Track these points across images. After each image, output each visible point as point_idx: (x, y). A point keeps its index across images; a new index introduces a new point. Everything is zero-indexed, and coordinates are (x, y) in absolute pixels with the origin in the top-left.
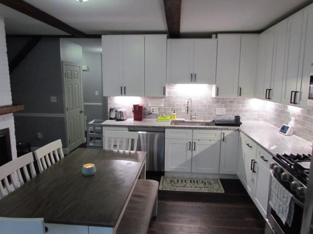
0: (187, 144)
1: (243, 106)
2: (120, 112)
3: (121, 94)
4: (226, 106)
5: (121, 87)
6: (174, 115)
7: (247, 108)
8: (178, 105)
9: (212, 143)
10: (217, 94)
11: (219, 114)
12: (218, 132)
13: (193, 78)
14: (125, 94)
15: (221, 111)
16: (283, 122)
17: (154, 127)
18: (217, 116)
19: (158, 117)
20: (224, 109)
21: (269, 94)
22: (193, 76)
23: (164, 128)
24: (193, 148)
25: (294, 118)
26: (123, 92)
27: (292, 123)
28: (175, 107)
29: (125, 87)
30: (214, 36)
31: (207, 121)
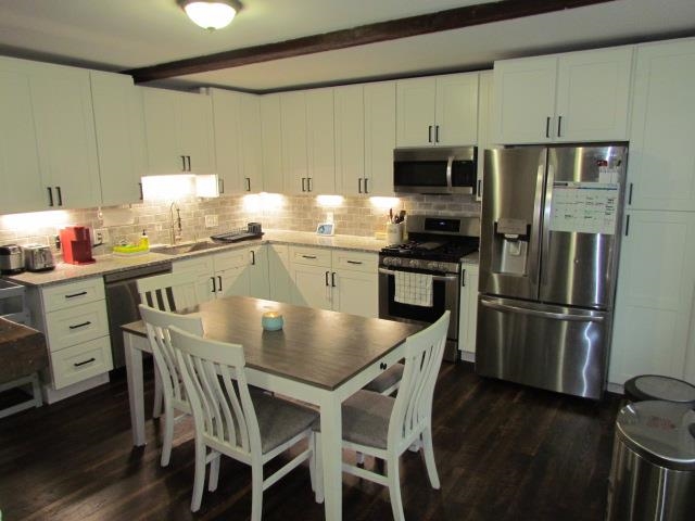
0: (207, 283)
1: (238, 208)
2: (41, 250)
3: (52, 205)
4: (217, 211)
5: (50, 189)
6: (146, 239)
7: (243, 211)
8: (144, 218)
9: (240, 271)
10: (222, 192)
11: (212, 226)
12: (245, 252)
13: (186, 165)
14: (60, 204)
15: (211, 221)
16: (310, 222)
17: (153, 265)
18: (210, 228)
19: (111, 250)
20: (216, 217)
21: (307, 185)
22: (186, 159)
23: (169, 262)
24: (218, 287)
25: (332, 214)
26: (54, 199)
27: (330, 221)
28: (142, 223)
29: (59, 188)
30: (203, 89)
31: (200, 240)
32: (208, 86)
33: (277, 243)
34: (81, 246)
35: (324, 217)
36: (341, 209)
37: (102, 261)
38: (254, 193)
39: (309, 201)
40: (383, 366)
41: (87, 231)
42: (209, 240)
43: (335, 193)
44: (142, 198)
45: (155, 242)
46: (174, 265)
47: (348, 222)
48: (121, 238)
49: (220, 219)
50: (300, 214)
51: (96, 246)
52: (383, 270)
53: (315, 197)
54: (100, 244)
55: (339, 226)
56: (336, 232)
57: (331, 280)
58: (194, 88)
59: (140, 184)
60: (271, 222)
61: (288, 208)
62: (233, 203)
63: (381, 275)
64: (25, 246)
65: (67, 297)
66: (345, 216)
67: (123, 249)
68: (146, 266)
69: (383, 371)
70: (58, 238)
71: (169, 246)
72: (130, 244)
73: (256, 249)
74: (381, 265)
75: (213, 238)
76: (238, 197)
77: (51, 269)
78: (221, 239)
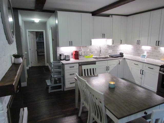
0: (105, 68)
1: (118, 48)
3: (70, 45)
5: (70, 42)
6: (92, 55)
8: (92, 50)
9: (115, 66)
12: (117, 61)
13: (104, 36)
14: (72, 45)
15: (110, 51)
16: (139, 54)
17: (91, 62)
18: (109, 53)
19: (84, 57)
20: (111, 50)
21: (139, 43)
22: (104, 35)
23: (96, 61)
24: (108, 69)
25: (146, 52)
26: (71, 44)
27: (145, 54)
28: (92, 51)
29: (72, 42)
30: (111, 16)
31: (106, 56)
32: (112, 15)
33: (127, 59)
34: (76, 55)
35: (144, 52)
36: (150, 50)
37: (80, 59)
38: (122, 44)
39: (140, 47)
40: (145, 113)
41: (78, 52)
42: (108, 56)
43: (147, 45)
44: (91, 45)
45: (95, 56)
46: (97, 62)
47: (151, 55)
48: (86, 54)
49: (113, 51)
50: (136, 51)
51: (80, 55)
52: (161, 72)
53: (141, 46)
54: (81, 55)
55: (148, 55)
56: (147, 57)
57: (142, 72)
58: (108, 16)
59: (91, 41)
60: (128, 53)
61: (133, 49)
62: (117, 47)
63: (160, 74)
64: (65, 54)
65: (70, 67)
66: (150, 53)
67: (86, 57)
68: (89, 62)
69: (145, 115)
70: (72, 53)
71: (98, 57)
72: (88, 56)
73: (121, 60)
74: (160, 70)
75: (110, 56)
76: (118, 45)
77: (69, 60)
78: (112, 56)
